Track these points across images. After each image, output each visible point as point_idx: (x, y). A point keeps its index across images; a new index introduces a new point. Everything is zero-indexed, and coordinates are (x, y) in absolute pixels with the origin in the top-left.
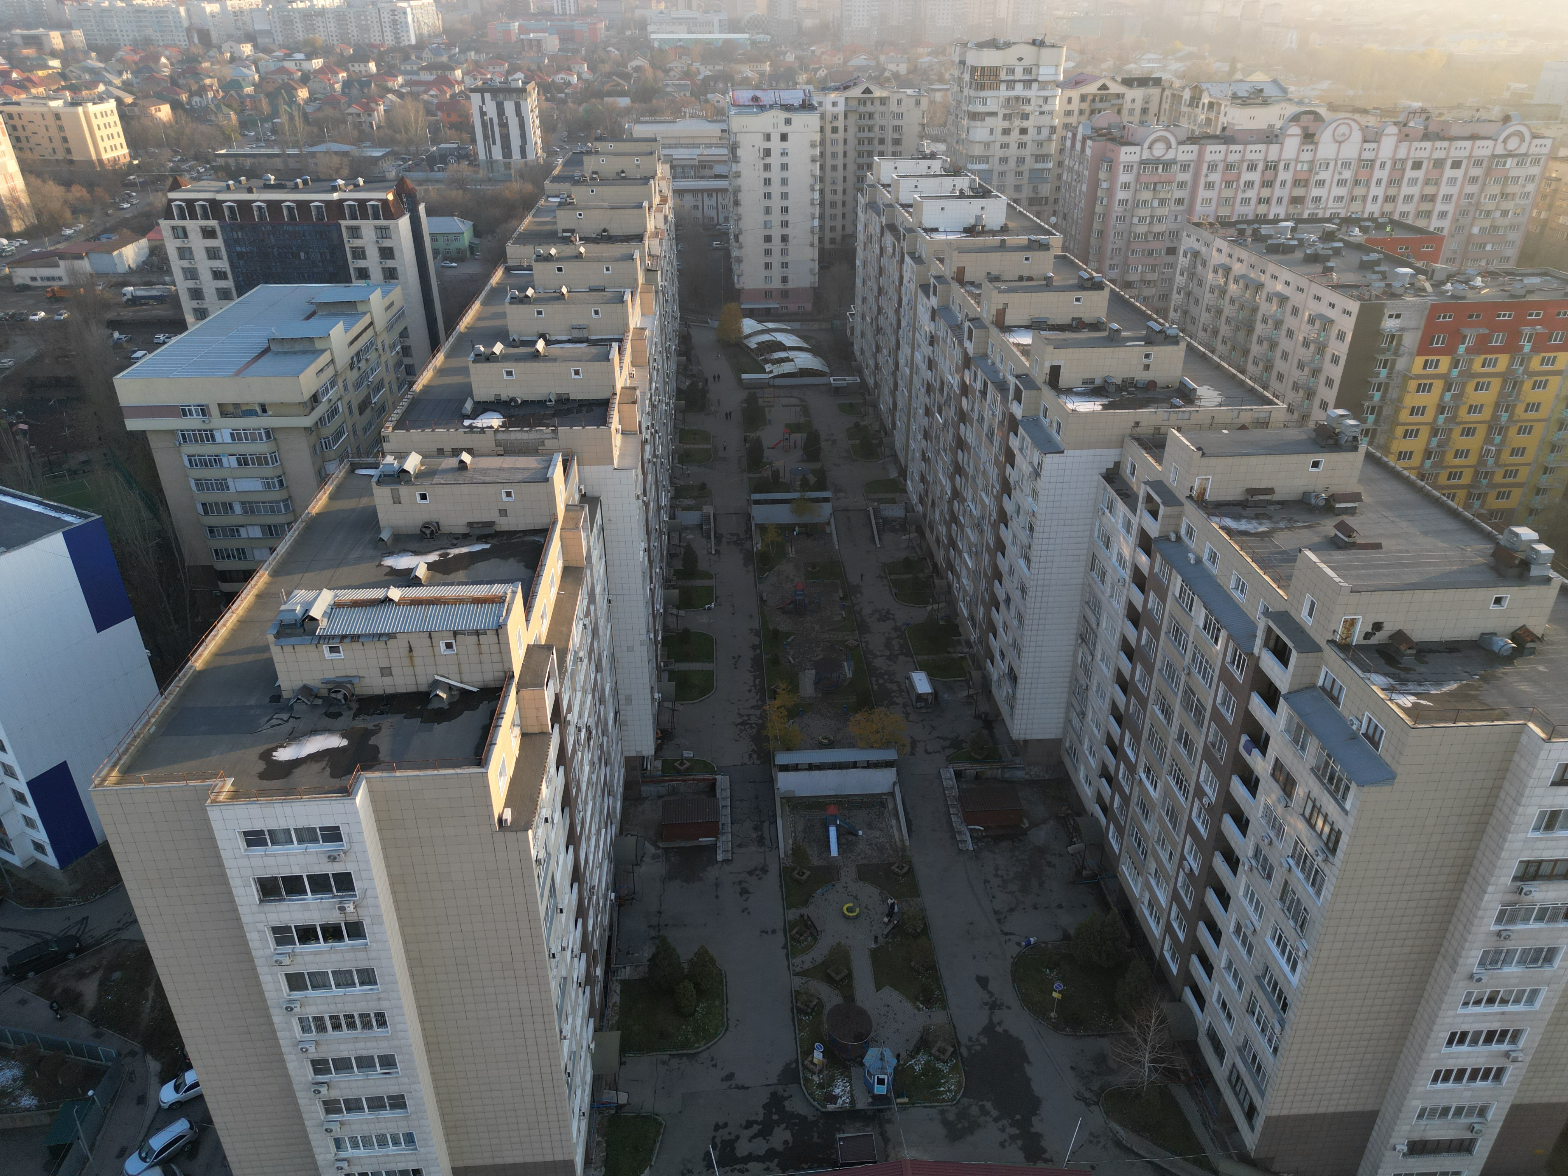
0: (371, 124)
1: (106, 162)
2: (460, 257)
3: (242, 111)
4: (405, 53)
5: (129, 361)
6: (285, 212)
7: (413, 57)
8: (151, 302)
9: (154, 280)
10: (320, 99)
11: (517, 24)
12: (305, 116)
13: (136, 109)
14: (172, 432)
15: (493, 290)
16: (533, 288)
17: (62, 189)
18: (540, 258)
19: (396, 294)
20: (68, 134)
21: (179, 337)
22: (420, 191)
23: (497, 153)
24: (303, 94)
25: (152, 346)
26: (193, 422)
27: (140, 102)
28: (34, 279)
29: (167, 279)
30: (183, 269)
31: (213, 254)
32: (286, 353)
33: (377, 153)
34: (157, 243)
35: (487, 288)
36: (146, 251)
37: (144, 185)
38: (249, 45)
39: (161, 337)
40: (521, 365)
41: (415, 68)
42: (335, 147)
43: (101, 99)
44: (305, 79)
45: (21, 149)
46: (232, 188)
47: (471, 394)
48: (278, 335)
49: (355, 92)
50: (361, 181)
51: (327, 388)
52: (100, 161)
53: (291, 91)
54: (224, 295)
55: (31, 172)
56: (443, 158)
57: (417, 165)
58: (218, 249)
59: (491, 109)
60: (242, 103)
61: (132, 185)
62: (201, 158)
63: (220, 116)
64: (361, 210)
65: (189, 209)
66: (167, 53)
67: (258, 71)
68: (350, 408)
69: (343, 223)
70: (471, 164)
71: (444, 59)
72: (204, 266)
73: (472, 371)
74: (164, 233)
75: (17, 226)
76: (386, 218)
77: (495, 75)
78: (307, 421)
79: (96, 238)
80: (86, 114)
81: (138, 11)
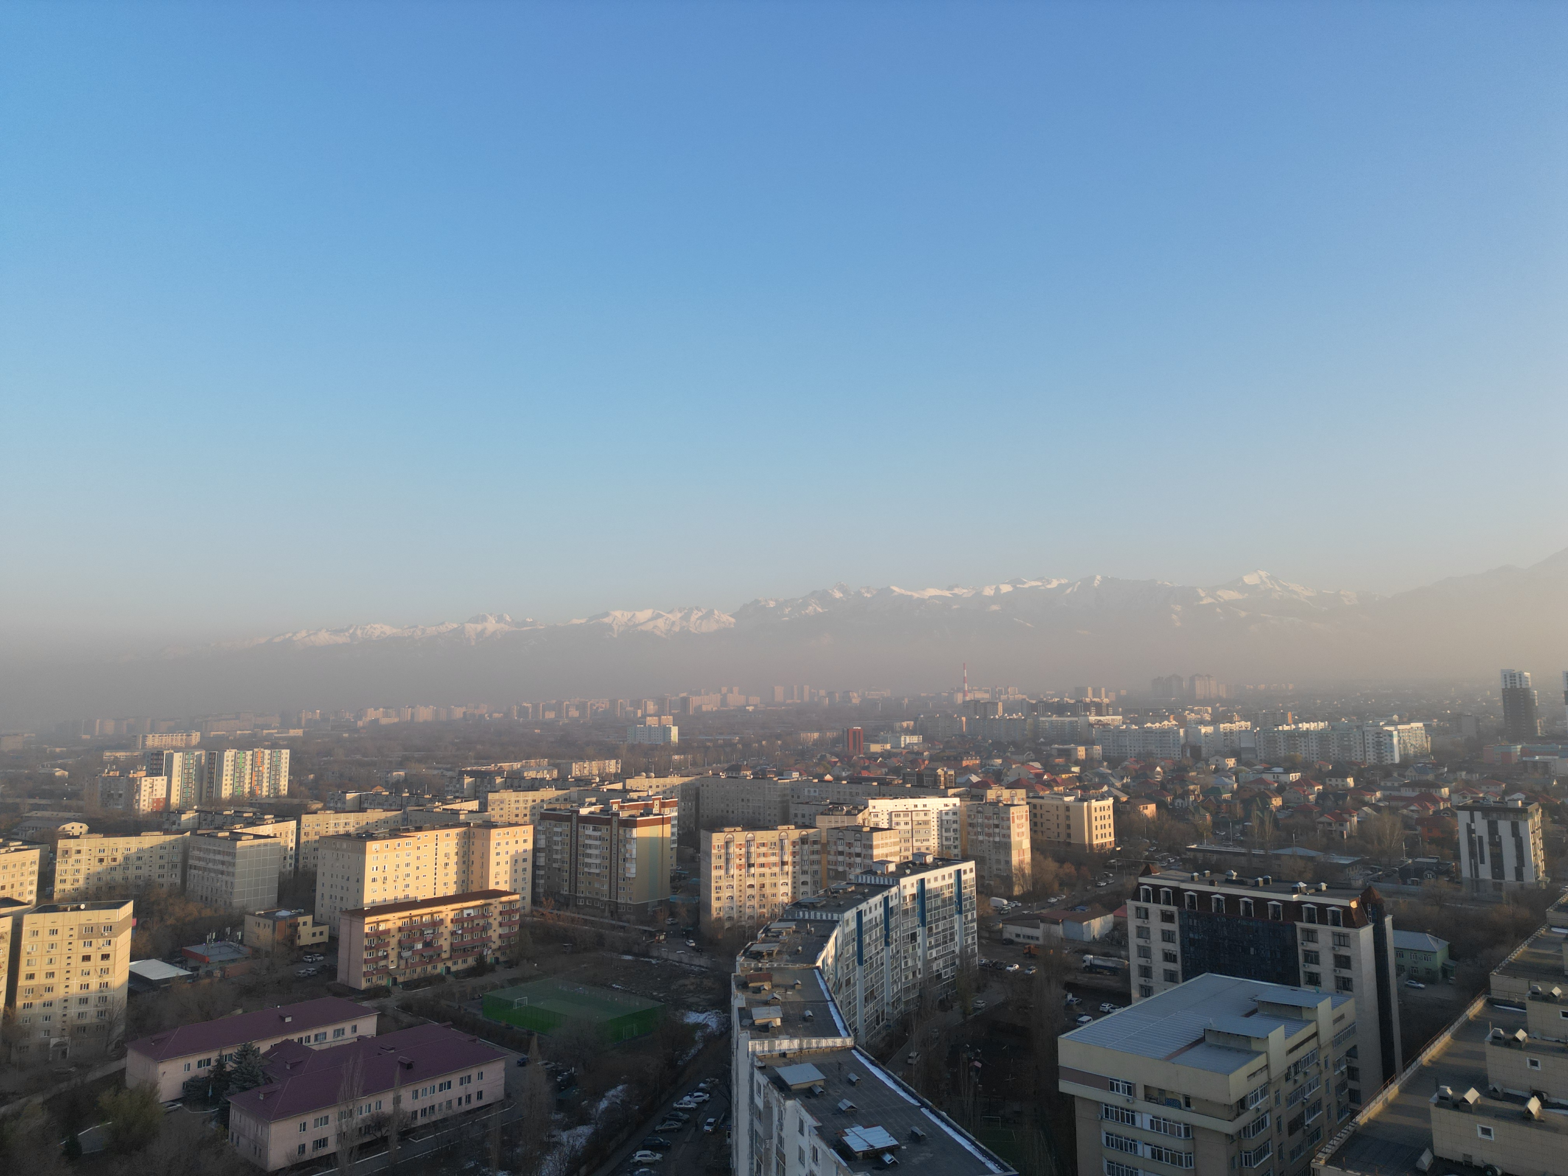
0: (1342, 833)
1: (1095, 846)
2: (1430, 978)
3: (1217, 813)
4: (1387, 771)
5: (1074, 1024)
6: (1242, 907)
7: (1395, 775)
8: (1105, 972)
9: (1112, 952)
10: (1292, 808)
11: (1519, 747)
12: (1276, 822)
13: (1128, 806)
14: (1098, 1103)
15: (1469, 1023)
16: (1526, 1031)
17: (1057, 865)
18: (1536, 996)
19: (1348, 1007)
20: (1072, 822)
21: (1123, 1010)
22: (1388, 902)
23: (1485, 872)
24: (1277, 802)
25: (1097, 1014)
26: (1117, 1099)
27: (1131, 800)
28: (1018, 936)
29: (1123, 953)
30: (1138, 946)
31: (1167, 936)
32: (1220, 1047)
33: (1345, 861)
34: (1121, 920)
35: (1462, 1019)
36: (1111, 925)
37: (1121, 868)
38: (1233, 760)
39: (1107, 1007)
40: (1504, 1124)
41: (1396, 784)
42: (1301, 851)
43: (1103, 797)
44: (1281, 790)
45: (1035, 831)
46: (1196, 879)
47: (1430, 1145)
48: (1215, 1027)
49: (1329, 803)
50: (1324, 886)
51: (1256, 1095)
52: (1091, 845)
53: (1265, 799)
54: (1171, 977)
55: (1038, 849)
56: (1419, 872)
57: (1387, 876)
58: (1174, 933)
59: (1481, 827)
60: (1219, 806)
61: (1112, 867)
62: (1173, 850)
63: (1197, 816)
64: (1321, 914)
65: (1154, 894)
66: (1163, 763)
67: (1237, 781)
68: (1279, 1125)
69: (1299, 925)
70: (1452, 880)
71: (1430, 777)
72: (1158, 946)
73: (1433, 1115)
74: (1129, 912)
75: (1017, 891)
76: (1346, 925)
77: (1490, 795)
78: (1230, 1128)
79: (1073, 908)
80: (1089, 808)
81: (1146, 732)
